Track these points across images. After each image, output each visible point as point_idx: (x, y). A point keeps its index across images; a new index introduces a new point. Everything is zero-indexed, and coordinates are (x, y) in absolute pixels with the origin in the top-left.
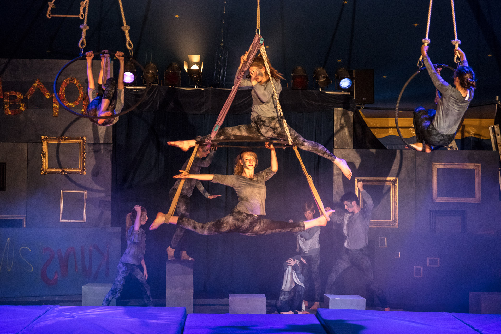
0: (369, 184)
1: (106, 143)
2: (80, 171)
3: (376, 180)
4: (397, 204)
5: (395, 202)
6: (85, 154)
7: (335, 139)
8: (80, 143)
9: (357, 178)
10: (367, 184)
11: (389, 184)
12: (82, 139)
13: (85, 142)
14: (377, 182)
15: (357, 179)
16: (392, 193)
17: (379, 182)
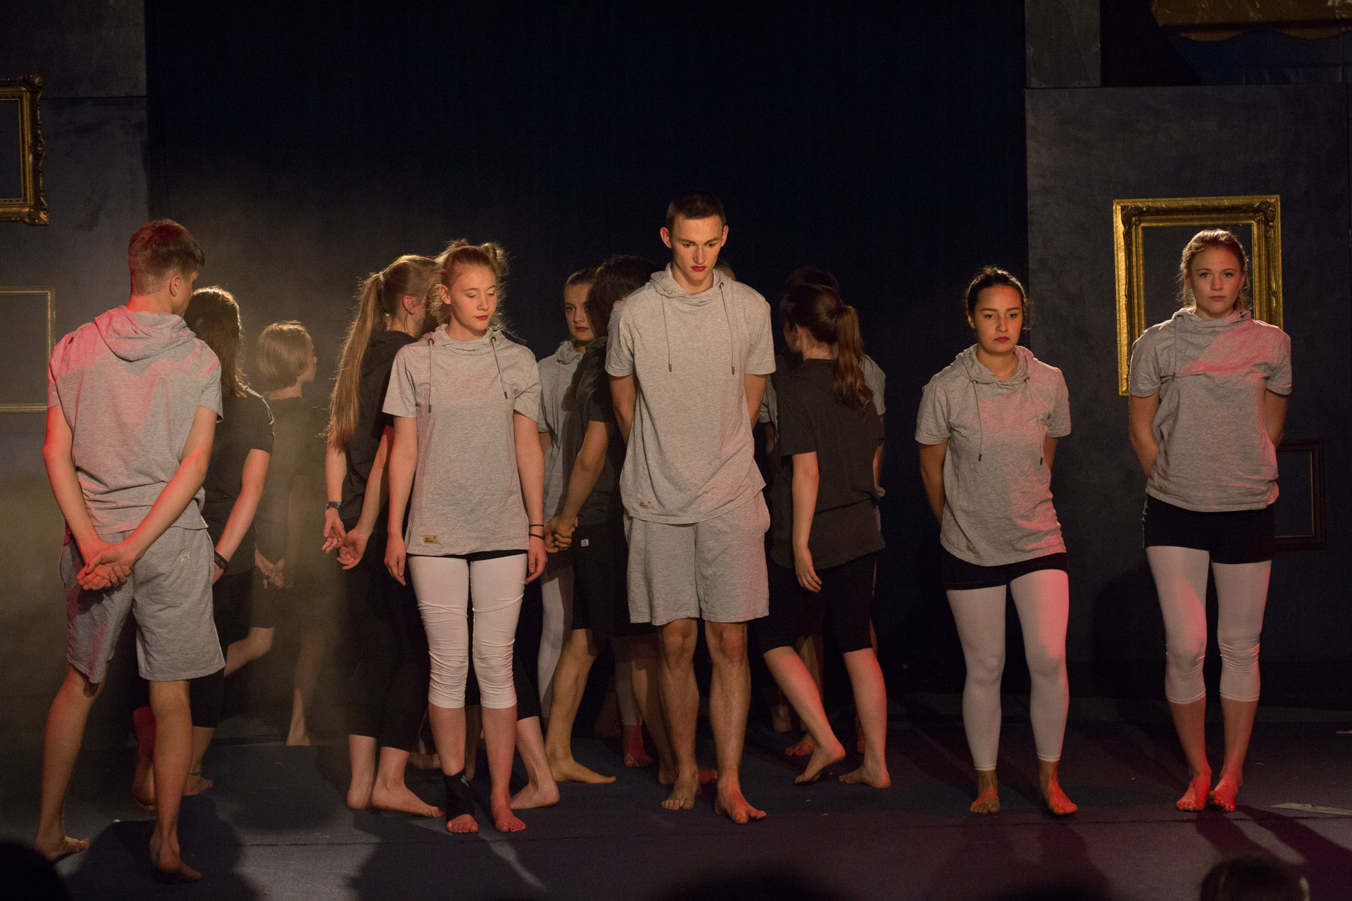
0: (1169, 224)
1: (122, 95)
2: (27, 210)
3: (1193, 206)
4: (1276, 297)
5: (1270, 293)
6: (41, 142)
7: (1030, 51)
8: (21, 98)
9: (1117, 203)
10: (1161, 224)
11: (1245, 222)
12: (28, 83)
13: (39, 96)
14: (1199, 216)
15: (1119, 207)
16: (1260, 256)
17: (1207, 216)
